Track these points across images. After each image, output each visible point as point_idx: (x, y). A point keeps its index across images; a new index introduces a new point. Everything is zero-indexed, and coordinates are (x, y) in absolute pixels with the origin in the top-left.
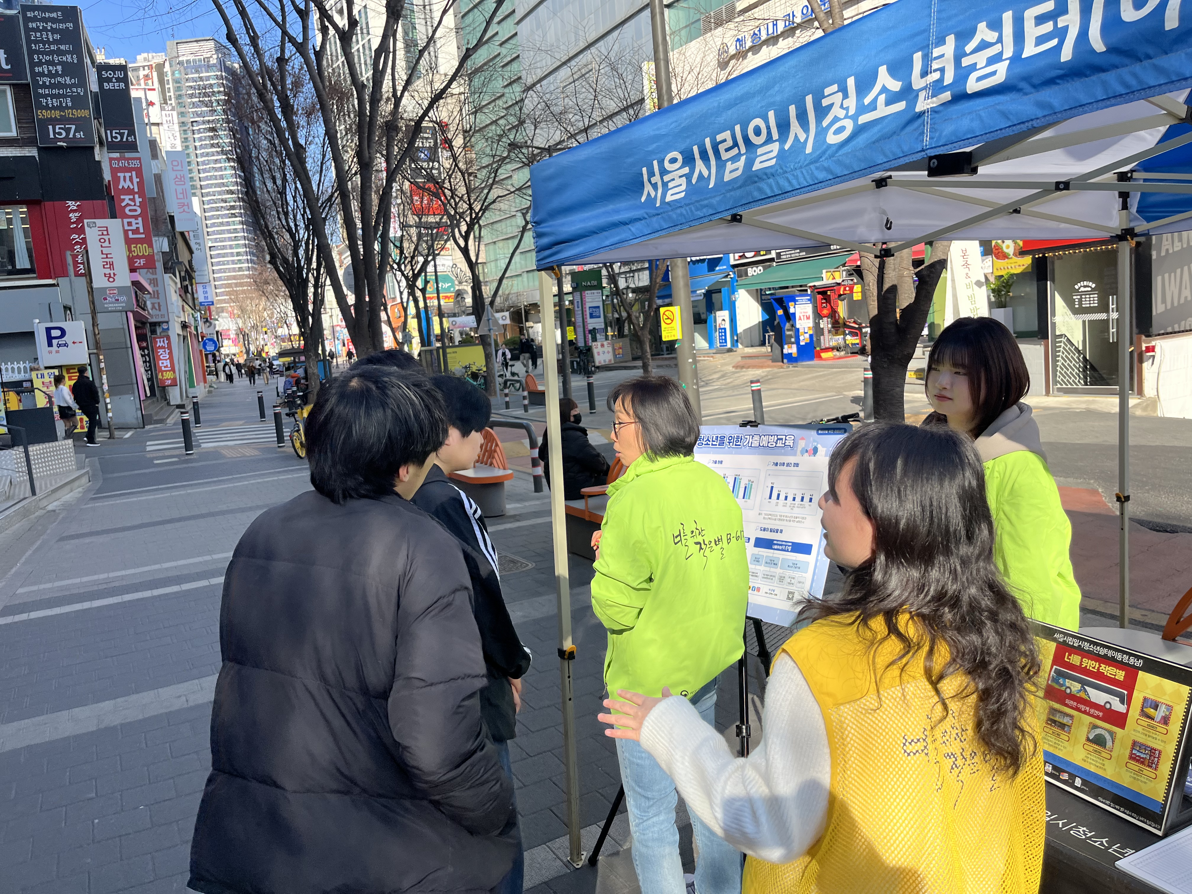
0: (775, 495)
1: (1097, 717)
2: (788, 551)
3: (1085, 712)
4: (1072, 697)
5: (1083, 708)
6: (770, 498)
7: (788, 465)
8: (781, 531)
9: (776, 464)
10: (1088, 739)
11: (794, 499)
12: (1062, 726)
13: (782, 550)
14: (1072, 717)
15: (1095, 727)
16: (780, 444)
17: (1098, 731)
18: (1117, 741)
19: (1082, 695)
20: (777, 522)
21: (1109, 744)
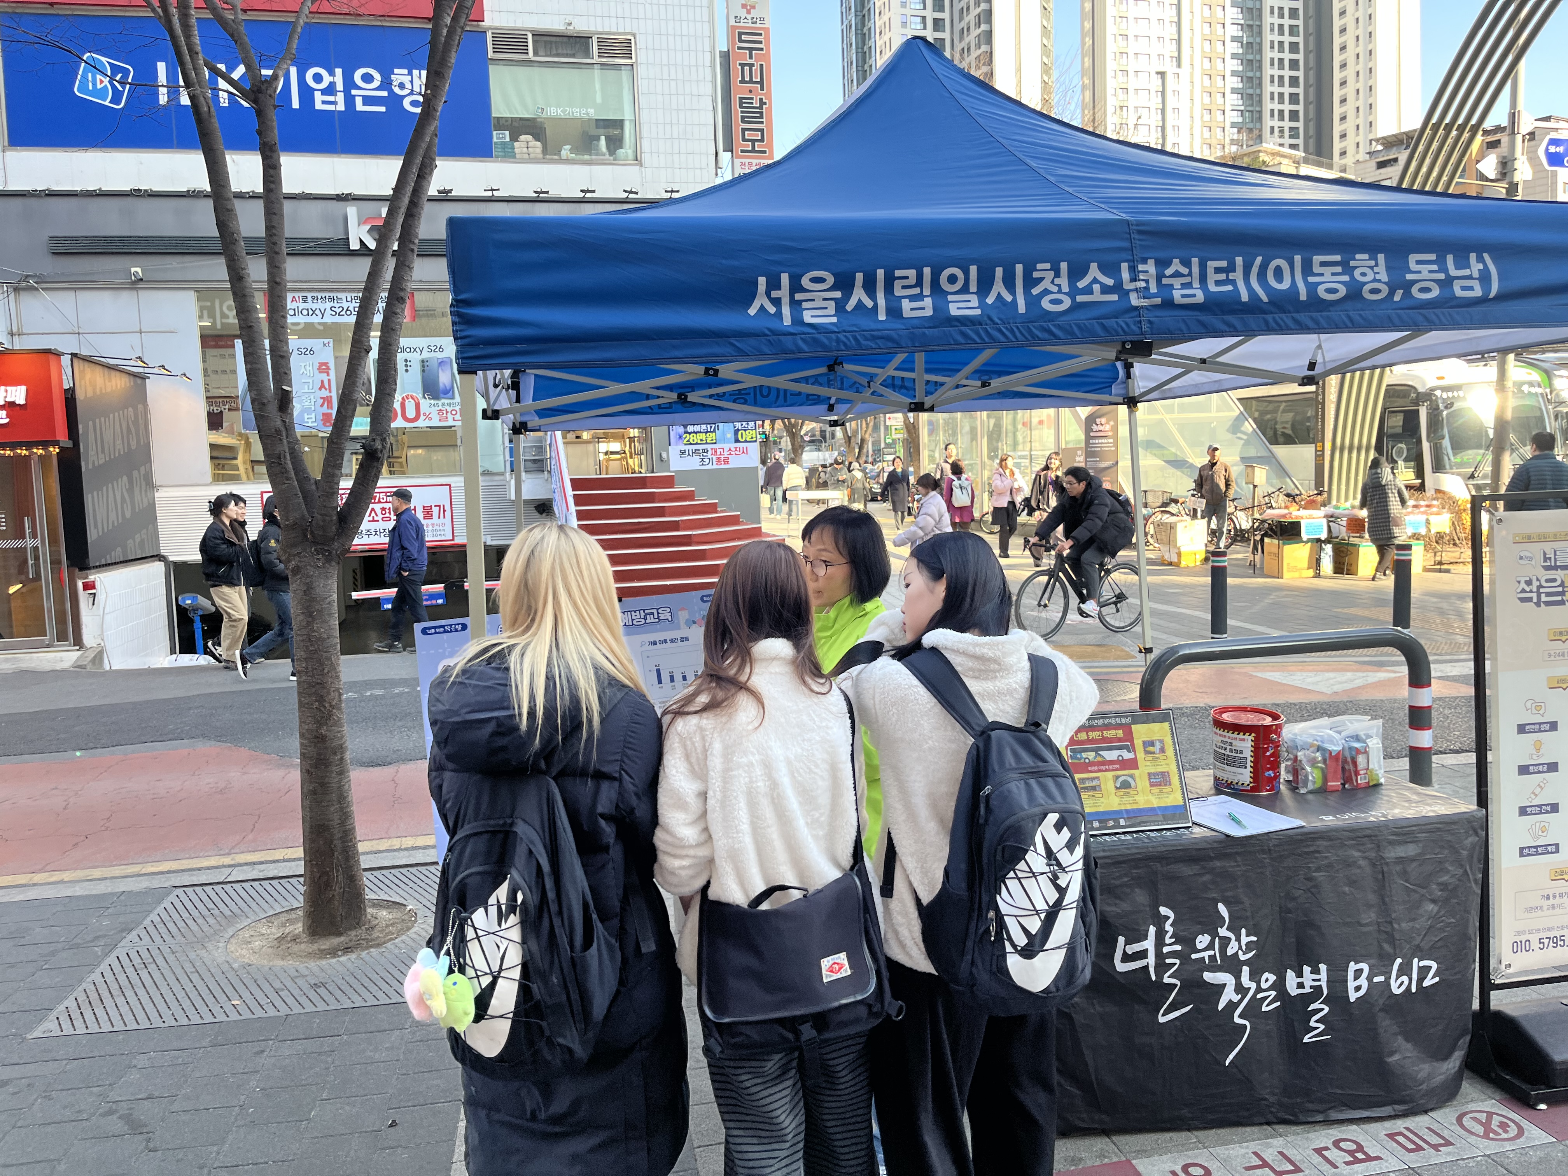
0: (665, 677)
1: (1117, 770)
3: (1106, 770)
4: (1091, 764)
5: (1103, 768)
6: (660, 682)
9: (655, 643)
10: (1117, 788)
12: (1094, 788)
14: (1097, 778)
15: (1117, 777)
16: (651, 620)
17: (1121, 779)
18: (1137, 779)
19: (1099, 759)
21: (1133, 784)
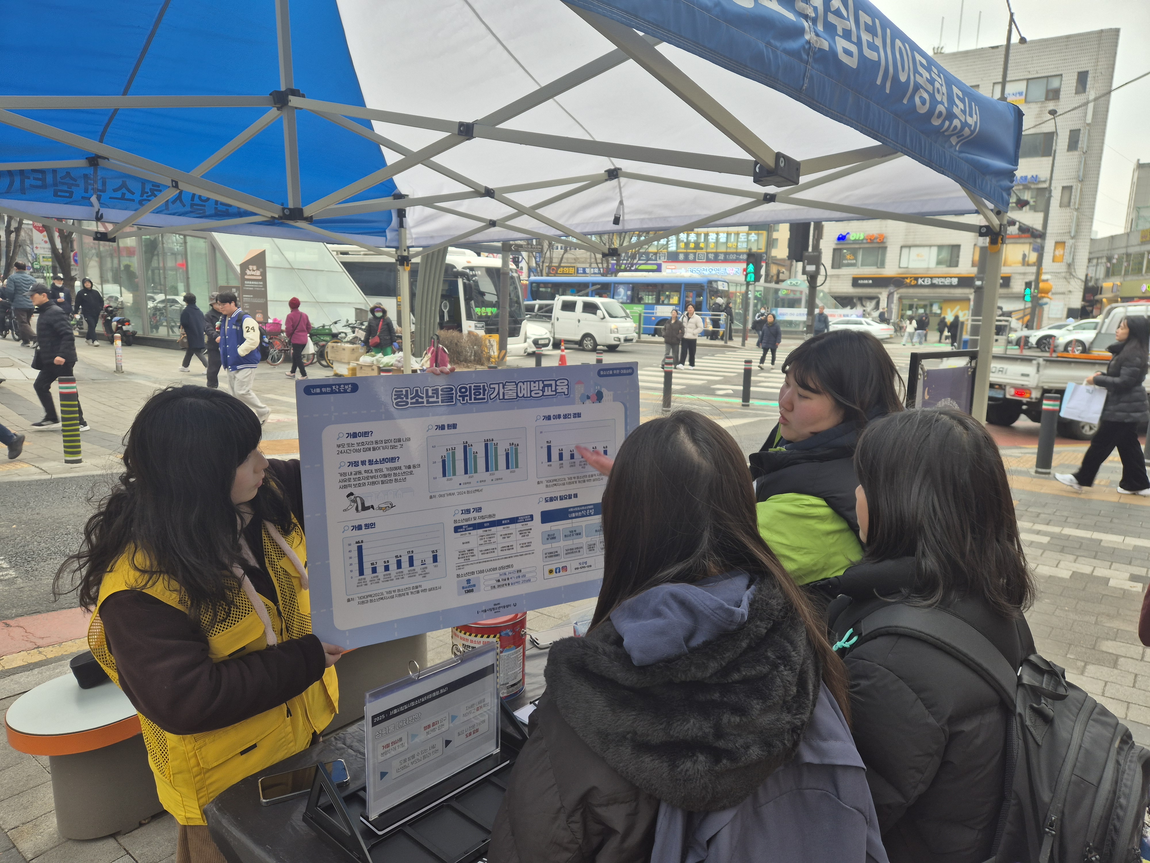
0: (555, 456)
2: (590, 515)
6: (549, 460)
7: (566, 416)
8: (576, 496)
9: (549, 418)
13: (583, 516)
20: (567, 487)
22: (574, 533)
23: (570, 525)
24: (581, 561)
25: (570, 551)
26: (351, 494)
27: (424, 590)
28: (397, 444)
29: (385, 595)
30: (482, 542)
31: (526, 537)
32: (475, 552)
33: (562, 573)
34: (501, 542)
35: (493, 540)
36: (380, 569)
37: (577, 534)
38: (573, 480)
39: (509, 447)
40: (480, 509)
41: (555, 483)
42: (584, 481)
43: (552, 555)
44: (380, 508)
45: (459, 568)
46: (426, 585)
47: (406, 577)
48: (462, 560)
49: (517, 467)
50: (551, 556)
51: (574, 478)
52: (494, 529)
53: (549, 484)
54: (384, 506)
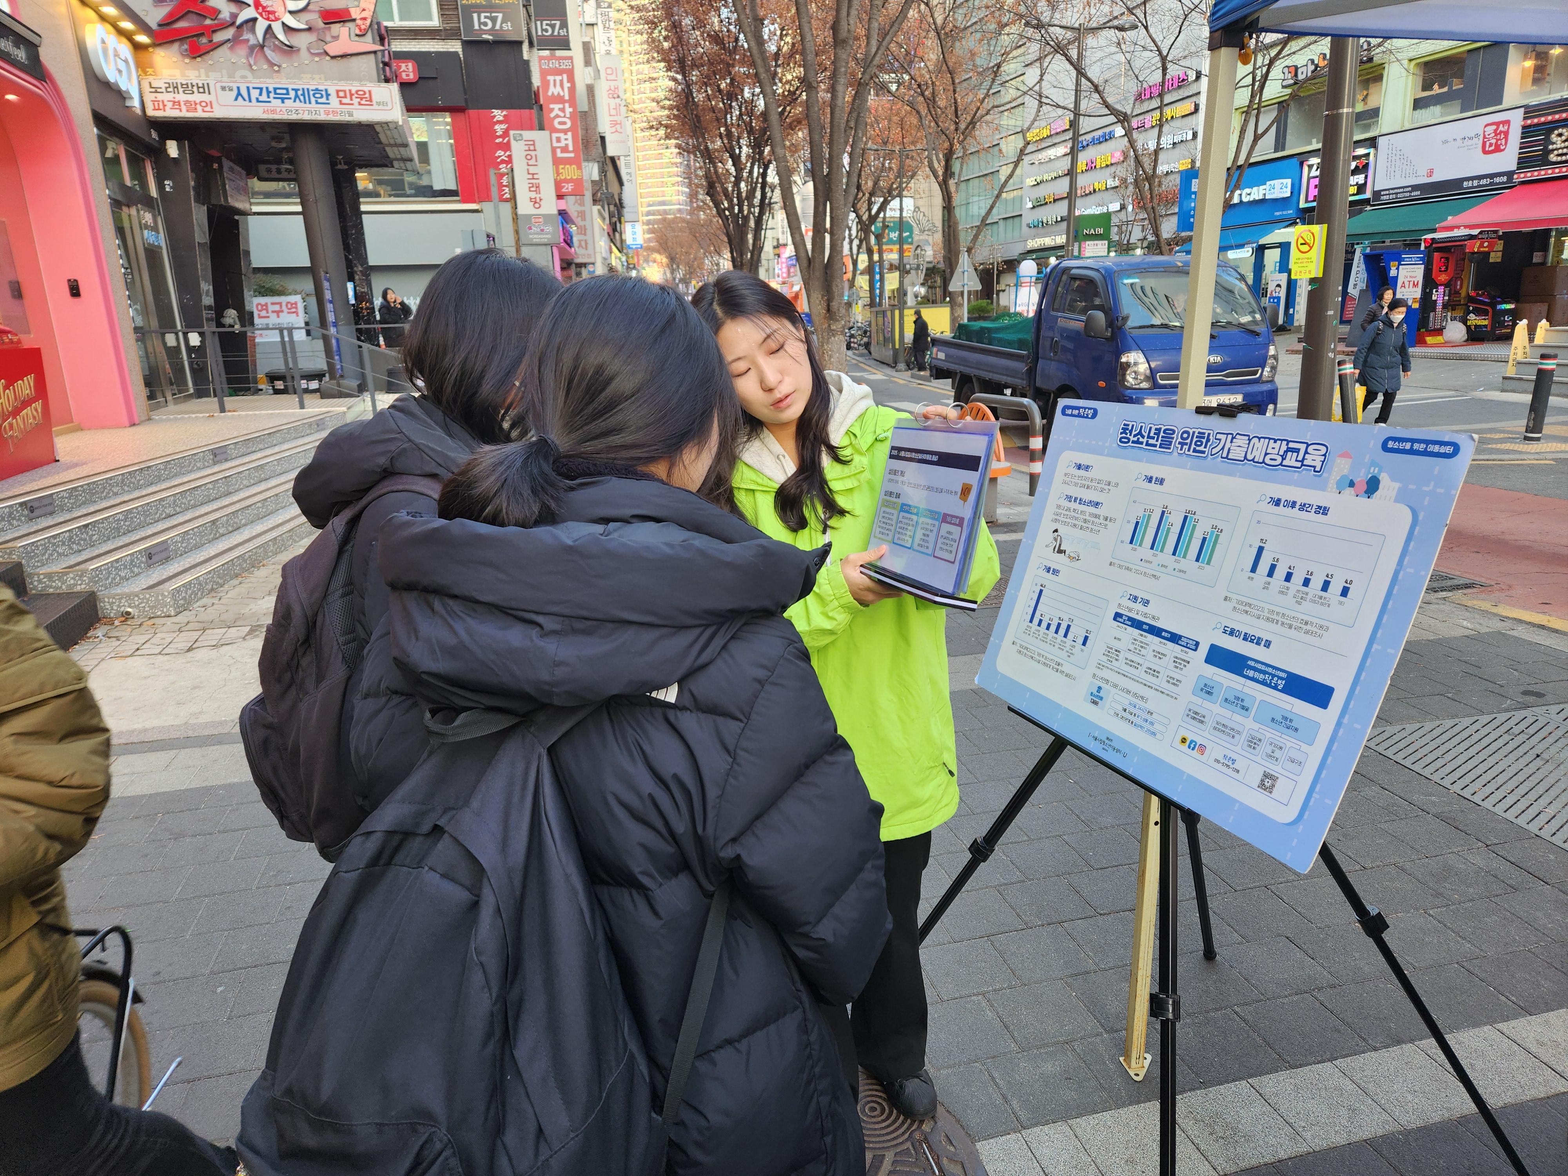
2: (1275, 688)
7: (1303, 507)
8: (1268, 644)
9: (1277, 503)
11: (1306, 582)
13: (1264, 683)
16: (1290, 460)
20: (1262, 623)
22: (1239, 703)
23: (1239, 687)
24: (1230, 754)
25: (1222, 728)
26: (1056, 531)
27: (1062, 672)
28: (1107, 487)
29: (1036, 656)
30: (1132, 647)
31: (1178, 670)
32: (1121, 656)
33: (1195, 753)
34: (1150, 661)
35: (1143, 652)
36: (1044, 625)
37: (1243, 707)
38: (1274, 617)
39: (1209, 530)
40: (1148, 602)
41: (1247, 608)
42: (1290, 627)
43: (1197, 717)
44: (1069, 557)
45: (1100, 666)
46: (1066, 668)
47: (1057, 646)
48: (1105, 658)
49: (1208, 563)
50: (1194, 718)
51: (1278, 614)
52: (1150, 638)
53: (1238, 606)
54: (1072, 555)
